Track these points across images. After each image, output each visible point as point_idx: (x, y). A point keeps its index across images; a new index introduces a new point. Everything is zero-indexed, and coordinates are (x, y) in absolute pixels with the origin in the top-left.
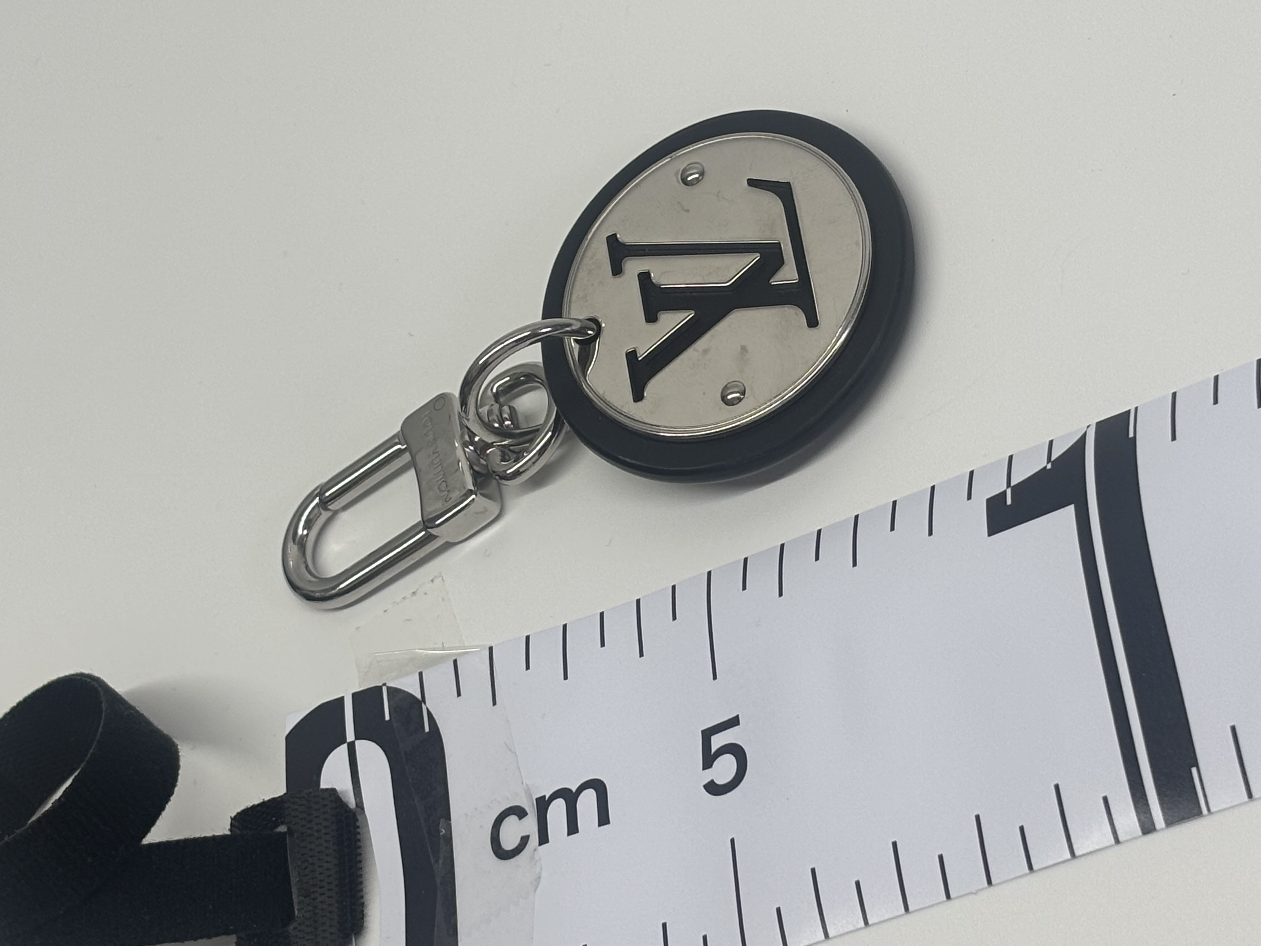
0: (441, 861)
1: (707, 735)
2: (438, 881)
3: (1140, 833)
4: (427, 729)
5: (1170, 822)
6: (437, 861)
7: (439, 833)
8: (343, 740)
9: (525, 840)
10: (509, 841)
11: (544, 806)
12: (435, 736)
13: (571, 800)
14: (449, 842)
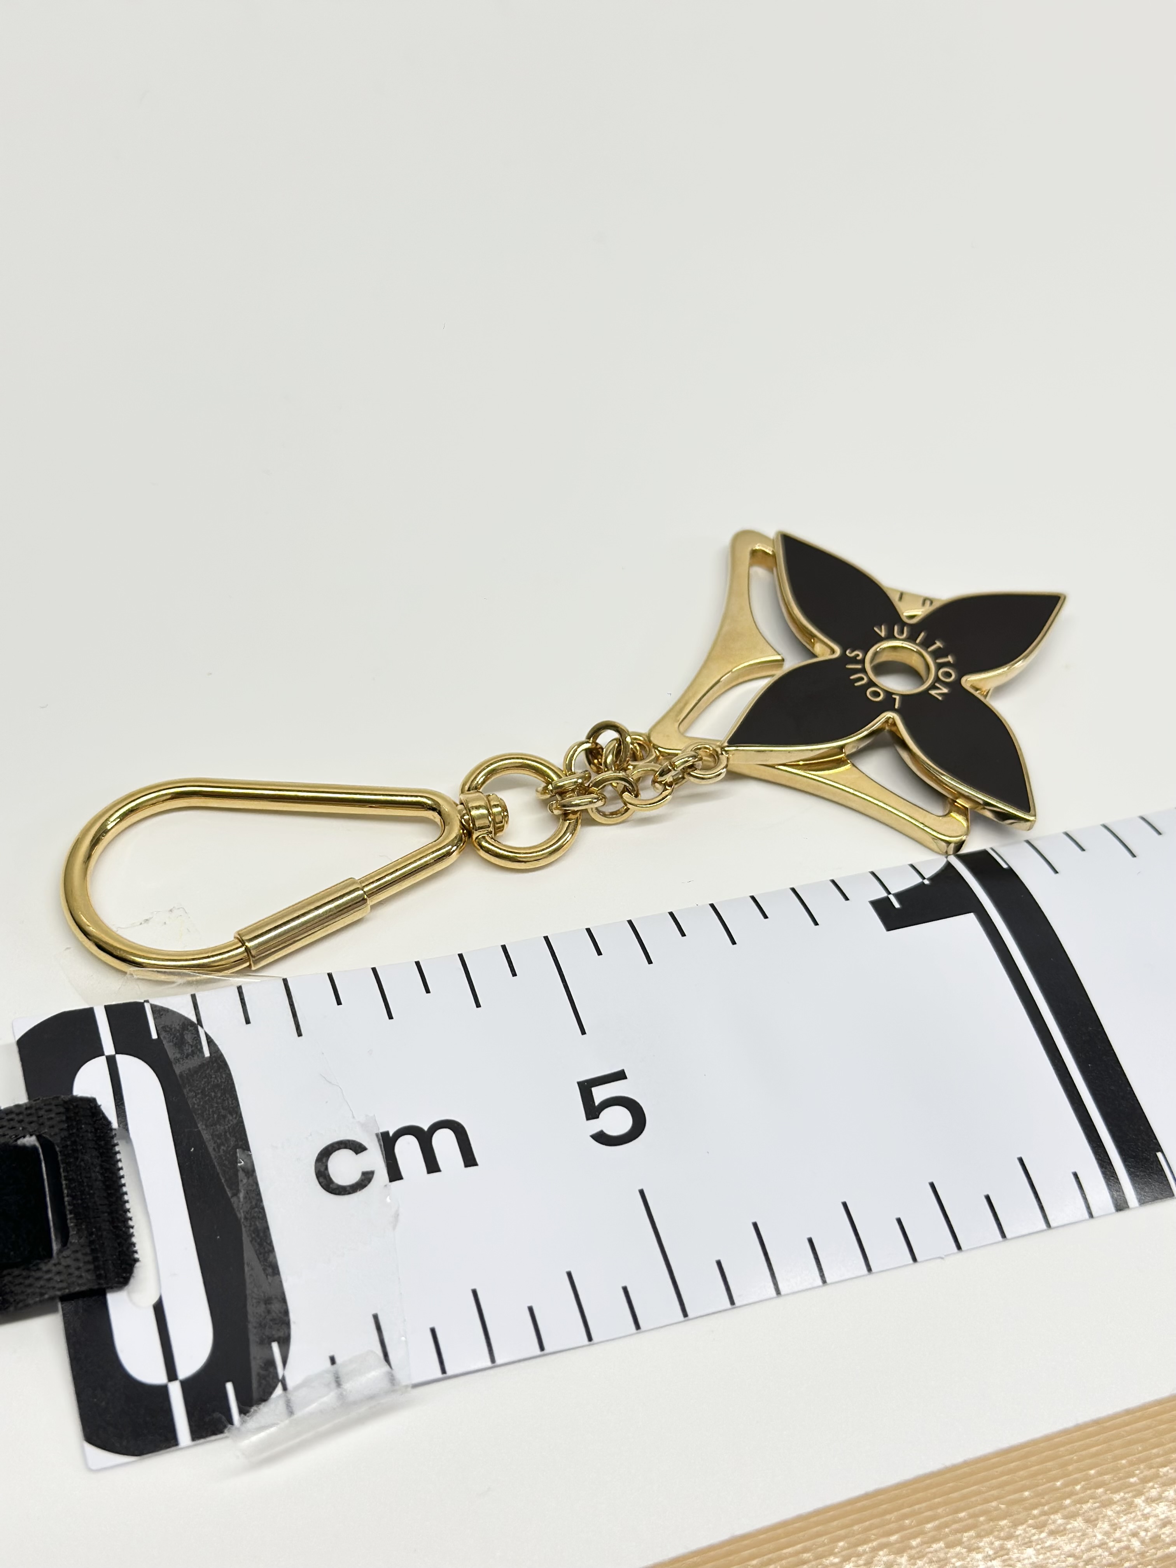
0: (241, 1195)
1: (586, 1087)
2: (241, 1215)
3: (1113, 1209)
4: (207, 1054)
5: (1142, 1202)
6: (236, 1194)
7: (237, 1163)
8: (99, 1052)
9: (367, 1178)
10: (343, 1176)
11: (388, 1142)
12: (218, 1062)
13: (424, 1138)
14: (250, 1172)
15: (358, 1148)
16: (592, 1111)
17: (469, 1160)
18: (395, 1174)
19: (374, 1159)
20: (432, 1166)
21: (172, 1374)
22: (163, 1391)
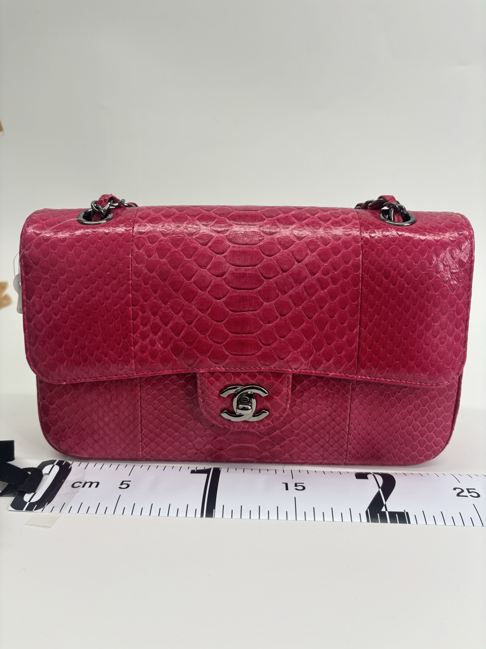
1: (123, 482)
3: (200, 517)
4: (69, 468)
5: (206, 517)
6: (59, 484)
7: (62, 481)
8: (53, 464)
9: (79, 486)
10: (76, 485)
11: (86, 483)
12: (70, 470)
13: (92, 483)
14: (63, 483)
15: (81, 483)
16: (122, 484)
17: (97, 486)
18: (83, 486)
19: (82, 485)
20: (90, 486)
21: (29, 501)
22: (26, 503)
